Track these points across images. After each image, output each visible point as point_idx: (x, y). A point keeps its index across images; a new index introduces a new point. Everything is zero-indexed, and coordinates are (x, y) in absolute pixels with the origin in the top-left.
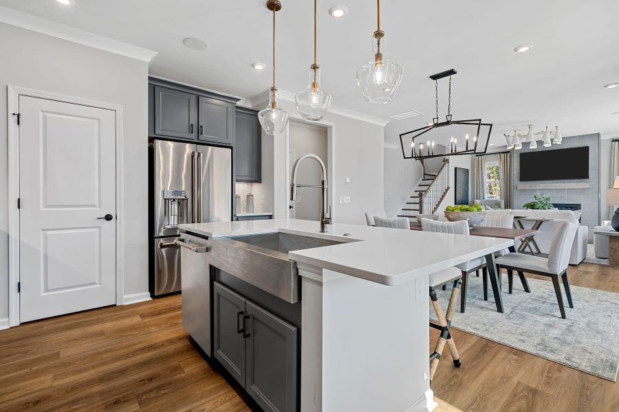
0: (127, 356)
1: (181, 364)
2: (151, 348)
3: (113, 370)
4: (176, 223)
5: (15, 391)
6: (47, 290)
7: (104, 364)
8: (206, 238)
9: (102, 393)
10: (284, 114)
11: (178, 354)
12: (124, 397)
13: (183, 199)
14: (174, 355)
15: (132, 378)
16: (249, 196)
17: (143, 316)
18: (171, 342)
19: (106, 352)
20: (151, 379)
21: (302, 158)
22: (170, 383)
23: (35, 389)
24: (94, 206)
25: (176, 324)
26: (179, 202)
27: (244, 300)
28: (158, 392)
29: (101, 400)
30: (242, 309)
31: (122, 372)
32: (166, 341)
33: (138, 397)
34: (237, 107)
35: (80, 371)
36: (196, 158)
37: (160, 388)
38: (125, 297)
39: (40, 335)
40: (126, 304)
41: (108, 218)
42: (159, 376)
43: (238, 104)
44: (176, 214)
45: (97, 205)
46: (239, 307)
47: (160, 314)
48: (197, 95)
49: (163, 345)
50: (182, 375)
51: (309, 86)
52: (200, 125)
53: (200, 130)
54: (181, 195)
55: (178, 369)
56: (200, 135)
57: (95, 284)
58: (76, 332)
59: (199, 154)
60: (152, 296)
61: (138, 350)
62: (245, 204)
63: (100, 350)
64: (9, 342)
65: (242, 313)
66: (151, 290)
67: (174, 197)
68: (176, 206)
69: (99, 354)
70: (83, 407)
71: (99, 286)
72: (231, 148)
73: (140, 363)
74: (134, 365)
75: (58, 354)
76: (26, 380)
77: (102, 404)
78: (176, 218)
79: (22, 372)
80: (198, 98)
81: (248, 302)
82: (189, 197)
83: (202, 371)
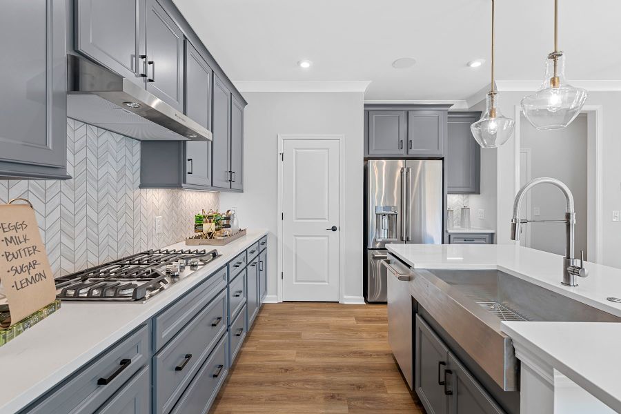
0: (342, 355)
1: (386, 383)
2: (361, 354)
3: (332, 364)
4: (386, 237)
5: (277, 355)
6: (297, 281)
7: (327, 355)
8: (409, 266)
9: (324, 383)
10: (507, 121)
11: (383, 370)
12: (338, 395)
13: (392, 215)
14: (379, 370)
15: (345, 379)
16: (464, 210)
17: (358, 319)
18: (379, 354)
19: (329, 345)
20: (359, 387)
21: (531, 185)
22: (374, 399)
23: (287, 359)
24: (325, 219)
25: (383, 337)
26: (389, 217)
27: (447, 350)
28: (363, 404)
29: (324, 389)
30: (445, 360)
31: (338, 369)
32: (374, 352)
33: (349, 400)
34: (450, 113)
35: (312, 356)
36: (405, 173)
37: (366, 399)
38: (345, 297)
39: (292, 314)
40: (346, 303)
41: (334, 229)
42: (365, 386)
43: (451, 109)
44: (387, 228)
45: (327, 218)
46: (442, 356)
47: (370, 321)
48: (407, 110)
49: (371, 355)
50: (385, 395)
51: (547, 83)
52: (409, 140)
53: (409, 144)
54: (391, 210)
55: (381, 386)
56: (409, 149)
57: (324, 281)
58: (312, 319)
59: (408, 169)
60: (366, 300)
61: (351, 352)
62: (460, 216)
63: (325, 341)
64: (277, 314)
65: (443, 363)
66: (365, 295)
67: (385, 212)
68: (386, 220)
69: (325, 345)
70: (311, 389)
71: (327, 284)
72: (442, 159)
73: (352, 366)
74: (347, 367)
75: (300, 334)
76: (282, 349)
77: (323, 393)
78: (386, 231)
79: (281, 341)
80: (408, 113)
81: (450, 354)
82: (399, 213)
83: (404, 400)
